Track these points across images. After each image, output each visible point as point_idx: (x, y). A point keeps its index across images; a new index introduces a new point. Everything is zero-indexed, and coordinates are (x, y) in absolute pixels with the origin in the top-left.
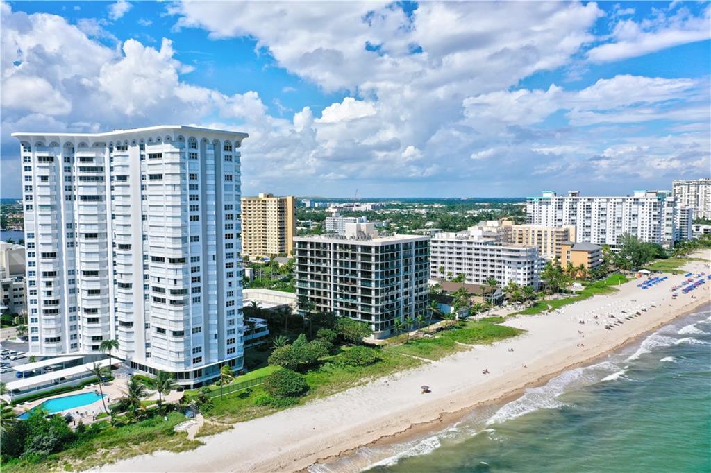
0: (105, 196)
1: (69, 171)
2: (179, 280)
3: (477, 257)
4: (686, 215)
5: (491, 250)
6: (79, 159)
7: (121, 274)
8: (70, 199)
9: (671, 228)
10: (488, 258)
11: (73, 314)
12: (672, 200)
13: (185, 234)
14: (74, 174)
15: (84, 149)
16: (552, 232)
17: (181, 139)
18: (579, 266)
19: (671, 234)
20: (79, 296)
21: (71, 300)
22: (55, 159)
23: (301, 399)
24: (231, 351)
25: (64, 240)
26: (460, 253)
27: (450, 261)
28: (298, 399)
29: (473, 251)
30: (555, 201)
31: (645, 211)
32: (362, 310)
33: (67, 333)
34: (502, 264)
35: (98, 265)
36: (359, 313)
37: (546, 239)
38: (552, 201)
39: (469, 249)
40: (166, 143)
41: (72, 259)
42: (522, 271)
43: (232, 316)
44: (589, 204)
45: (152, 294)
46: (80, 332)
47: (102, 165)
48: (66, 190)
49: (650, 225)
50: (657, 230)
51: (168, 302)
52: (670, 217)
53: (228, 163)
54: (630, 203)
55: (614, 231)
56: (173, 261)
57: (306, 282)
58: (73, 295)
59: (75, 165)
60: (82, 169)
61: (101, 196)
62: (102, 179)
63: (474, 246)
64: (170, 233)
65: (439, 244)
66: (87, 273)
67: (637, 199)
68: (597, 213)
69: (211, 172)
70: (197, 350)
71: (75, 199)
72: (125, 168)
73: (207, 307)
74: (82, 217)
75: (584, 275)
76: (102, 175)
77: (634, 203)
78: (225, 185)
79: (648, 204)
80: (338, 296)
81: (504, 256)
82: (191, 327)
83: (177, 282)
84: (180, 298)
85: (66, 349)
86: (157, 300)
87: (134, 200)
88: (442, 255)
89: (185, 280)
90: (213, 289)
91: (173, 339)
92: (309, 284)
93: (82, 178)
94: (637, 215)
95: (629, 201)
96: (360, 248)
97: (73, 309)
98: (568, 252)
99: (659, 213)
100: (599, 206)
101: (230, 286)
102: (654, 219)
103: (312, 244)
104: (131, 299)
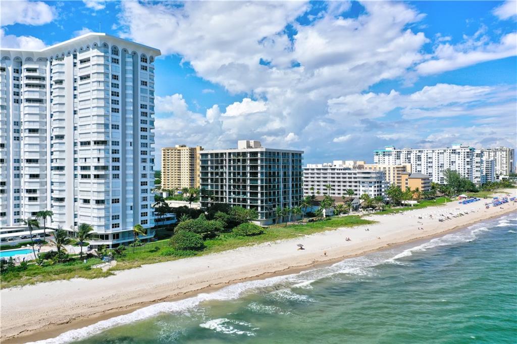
0: (46, 100)
1: (18, 80)
2: (102, 158)
3: (339, 180)
4: (490, 164)
5: (349, 174)
6: (26, 70)
7: (56, 159)
8: (17, 102)
9: (479, 173)
10: (347, 180)
11: (17, 195)
12: (480, 152)
13: (107, 122)
14: (22, 82)
15: (29, 62)
16: (394, 168)
17: (105, 45)
18: (415, 190)
19: (479, 178)
20: (22, 180)
21: (15, 183)
22: (6, 69)
23: (200, 253)
24: (144, 222)
25: (12, 134)
26: (326, 178)
27: (318, 184)
28: (197, 252)
29: (336, 176)
30: (394, 153)
31: (460, 158)
32: (251, 203)
33: (12, 210)
34: (358, 184)
35: (38, 154)
36: (248, 205)
37: (389, 174)
38: (392, 153)
39: (332, 174)
40: (93, 49)
41: (18, 150)
42: (372, 189)
43: (145, 193)
44: (419, 154)
45: (79, 172)
46: (22, 209)
47: (44, 75)
48: (14, 95)
49: (464, 169)
50: (470, 172)
51: (92, 177)
52: (479, 165)
53: (144, 71)
54: (450, 153)
55: (438, 173)
56: (97, 143)
57: (208, 185)
58: (17, 179)
59: (22, 75)
60: (28, 78)
61: (43, 100)
62: (44, 86)
63: (336, 171)
64: (96, 120)
65: (310, 171)
66: (29, 161)
67: (455, 150)
68: (426, 161)
69: (130, 76)
70: (115, 217)
71: (22, 102)
72: (62, 74)
73: (125, 184)
74: (27, 116)
75: (419, 196)
76: (44, 83)
77: (452, 153)
78: (141, 88)
79: (463, 153)
80: (232, 193)
81: (359, 177)
82: (111, 198)
83: (100, 160)
84: (102, 172)
85: (10, 223)
86: (84, 176)
87: (68, 100)
88: (312, 179)
89: (106, 158)
90: (130, 170)
91: (96, 206)
92: (209, 186)
93: (27, 85)
94: (455, 162)
95: (449, 151)
96: (249, 155)
97: (17, 191)
98: (407, 180)
99: (471, 159)
100: (427, 156)
101: (144, 169)
102: (468, 164)
103: (212, 154)
104: (64, 179)
